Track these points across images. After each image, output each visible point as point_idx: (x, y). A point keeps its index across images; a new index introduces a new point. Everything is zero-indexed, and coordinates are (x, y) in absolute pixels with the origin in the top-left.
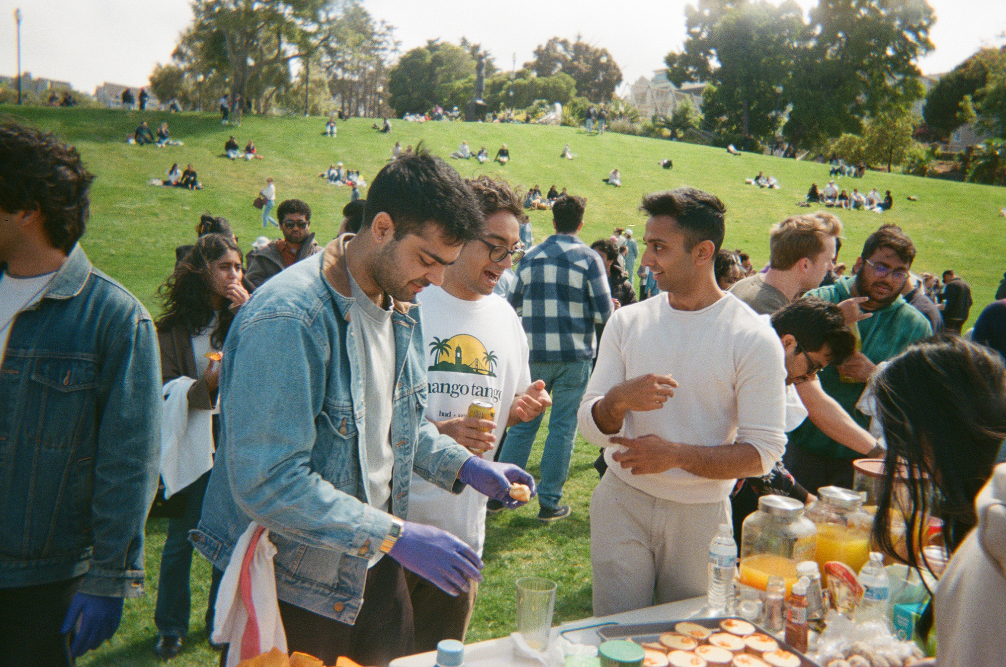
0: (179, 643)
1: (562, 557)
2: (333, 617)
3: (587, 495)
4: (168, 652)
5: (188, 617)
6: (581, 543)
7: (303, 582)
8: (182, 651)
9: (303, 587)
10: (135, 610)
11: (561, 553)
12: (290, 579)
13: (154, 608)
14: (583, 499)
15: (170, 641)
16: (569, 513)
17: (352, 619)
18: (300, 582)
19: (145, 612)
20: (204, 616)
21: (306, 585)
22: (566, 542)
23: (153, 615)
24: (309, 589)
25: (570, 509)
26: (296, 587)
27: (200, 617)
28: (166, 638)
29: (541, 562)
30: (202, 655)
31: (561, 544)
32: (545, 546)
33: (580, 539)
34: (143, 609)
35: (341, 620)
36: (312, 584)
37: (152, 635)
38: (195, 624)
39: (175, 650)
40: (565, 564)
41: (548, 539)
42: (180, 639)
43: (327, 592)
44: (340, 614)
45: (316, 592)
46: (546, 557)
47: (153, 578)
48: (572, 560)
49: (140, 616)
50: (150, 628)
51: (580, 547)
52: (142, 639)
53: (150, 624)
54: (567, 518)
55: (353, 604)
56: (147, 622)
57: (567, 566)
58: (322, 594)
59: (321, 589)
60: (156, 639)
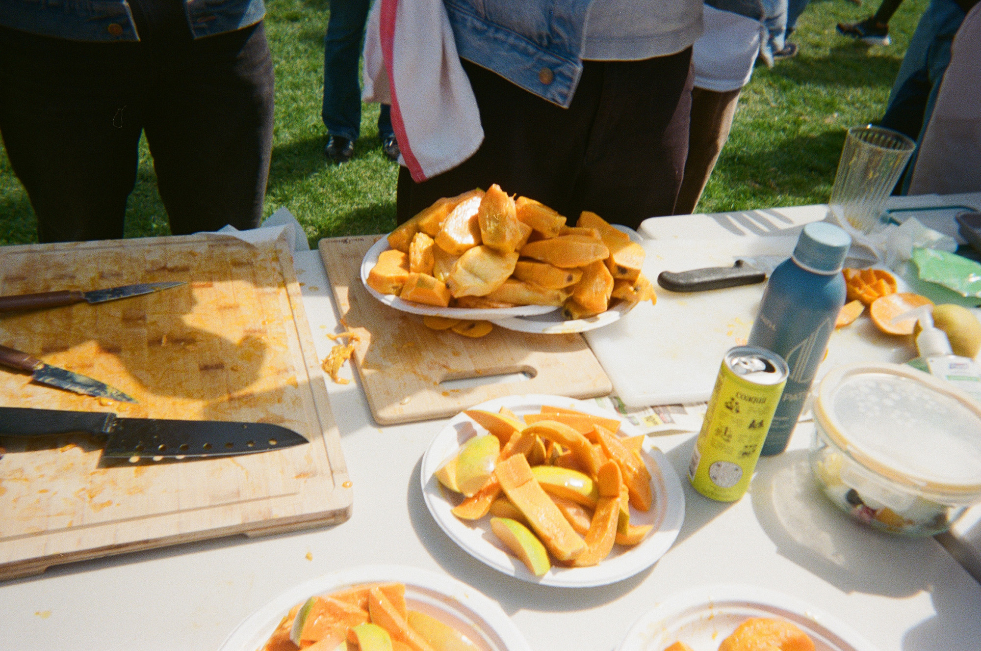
0: (351, 147)
1: (785, 104)
2: (537, 91)
3: (818, 34)
4: (339, 155)
5: (359, 120)
6: (809, 91)
7: (497, 30)
8: (354, 155)
9: (496, 39)
10: (301, 104)
11: (784, 100)
12: (478, 24)
13: (321, 104)
14: (813, 38)
15: (340, 144)
16: (795, 53)
17: (564, 96)
18: (492, 30)
19: (312, 108)
20: (376, 122)
21: (501, 36)
22: (791, 88)
23: (320, 112)
24: (503, 42)
25: (797, 49)
26: (488, 39)
27: (372, 121)
28: (336, 139)
29: (759, 108)
30: (376, 163)
31: (784, 89)
32: (765, 90)
33: (808, 86)
34: (309, 104)
35: (548, 97)
36: (508, 34)
37: (321, 134)
38: (367, 128)
39: (346, 153)
40: (789, 112)
41: (768, 81)
42: (351, 143)
43: (531, 49)
44: (546, 87)
45: (513, 48)
46: (765, 102)
47: (319, 70)
48: (798, 109)
49: (307, 111)
50: (319, 126)
51: (808, 95)
52: (311, 137)
53: (319, 122)
54: (793, 59)
55: (568, 73)
56: (315, 118)
57: (791, 116)
58: (525, 53)
59: (523, 44)
60: (326, 139)
